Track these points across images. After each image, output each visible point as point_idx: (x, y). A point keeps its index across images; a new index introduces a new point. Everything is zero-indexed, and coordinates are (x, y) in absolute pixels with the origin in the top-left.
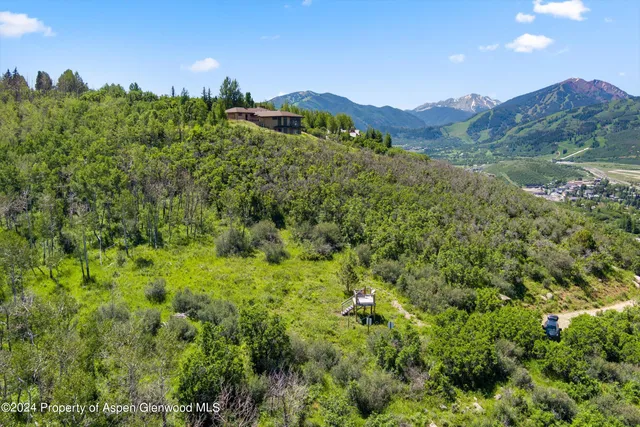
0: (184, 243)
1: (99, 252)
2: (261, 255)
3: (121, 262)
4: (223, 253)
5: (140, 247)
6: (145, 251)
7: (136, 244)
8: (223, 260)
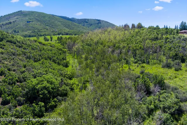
0: (155, 64)
1: (134, 64)
2: (174, 69)
3: (138, 66)
4: (163, 67)
5: (143, 64)
6: (144, 65)
7: (143, 63)
8: (162, 69)
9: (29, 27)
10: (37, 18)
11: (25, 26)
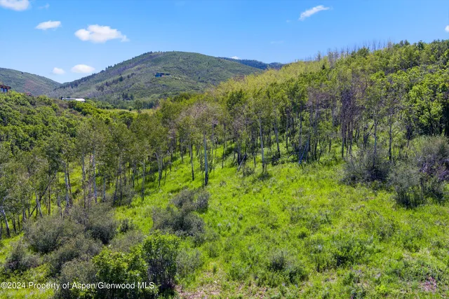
9: (156, 86)
10: (182, 66)
11: (149, 85)
